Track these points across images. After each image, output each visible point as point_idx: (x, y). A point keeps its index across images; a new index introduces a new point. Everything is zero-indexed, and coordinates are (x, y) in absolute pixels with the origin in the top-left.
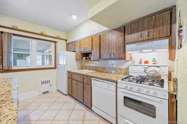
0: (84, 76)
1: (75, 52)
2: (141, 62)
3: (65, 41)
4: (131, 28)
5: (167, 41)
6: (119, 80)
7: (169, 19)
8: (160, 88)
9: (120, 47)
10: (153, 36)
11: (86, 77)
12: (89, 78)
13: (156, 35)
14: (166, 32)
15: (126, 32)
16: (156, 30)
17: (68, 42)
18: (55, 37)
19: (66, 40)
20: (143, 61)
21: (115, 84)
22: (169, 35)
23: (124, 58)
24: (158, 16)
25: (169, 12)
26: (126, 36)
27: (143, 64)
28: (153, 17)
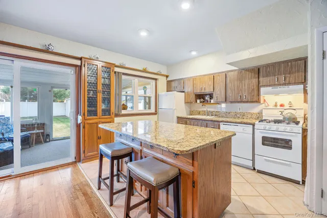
0: (207, 122)
1: (184, 92)
2: (276, 105)
3: (165, 78)
4: (266, 71)
5: (302, 86)
6: (257, 122)
7: (303, 68)
8: (296, 125)
9: (253, 90)
10: (290, 81)
11: (210, 122)
12: (216, 123)
13: (292, 80)
14: (301, 79)
15: (261, 74)
16: (292, 76)
17: (169, 79)
18: (156, 72)
19: (167, 77)
20: (279, 104)
21: (252, 126)
22: (303, 81)
23: (258, 101)
24: (293, 63)
25: (304, 61)
26: (261, 79)
27: (279, 107)
28: (289, 64)
